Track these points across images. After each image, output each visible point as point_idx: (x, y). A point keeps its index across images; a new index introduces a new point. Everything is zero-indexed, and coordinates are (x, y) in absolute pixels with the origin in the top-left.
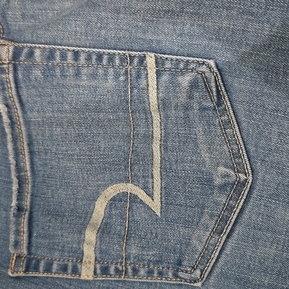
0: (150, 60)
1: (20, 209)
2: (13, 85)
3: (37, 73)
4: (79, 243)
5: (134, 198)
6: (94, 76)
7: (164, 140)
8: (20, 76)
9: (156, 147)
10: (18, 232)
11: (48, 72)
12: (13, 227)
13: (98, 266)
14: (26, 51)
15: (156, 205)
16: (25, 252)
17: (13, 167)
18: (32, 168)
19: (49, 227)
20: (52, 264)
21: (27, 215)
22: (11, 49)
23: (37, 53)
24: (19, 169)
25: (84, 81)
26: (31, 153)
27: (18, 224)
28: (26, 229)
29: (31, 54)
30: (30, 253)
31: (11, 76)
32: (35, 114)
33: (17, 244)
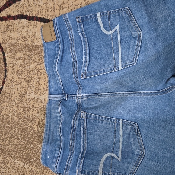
0: (121, 121)
1: (82, 157)
2: (86, 123)
3: (92, 121)
4: (97, 168)
5: (113, 157)
6: (106, 123)
7: (123, 142)
8: (88, 121)
9: (121, 144)
10: (80, 164)
11: (95, 121)
12: (78, 162)
13: (103, 173)
14: (89, 115)
15: (119, 159)
16: (81, 169)
17: (82, 146)
18: (87, 146)
19: (89, 163)
20: (89, 173)
21: (83, 159)
22: (86, 114)
23: (92, 116)
24: (84, 146)
25: (104, 124)
26: (87, 142)
27: (80, 161)
28: (82, 163)
29: (91, 116)
30: (82, 169)
31: (85, 121)
32: (90, 131)
33: (79, 167)
